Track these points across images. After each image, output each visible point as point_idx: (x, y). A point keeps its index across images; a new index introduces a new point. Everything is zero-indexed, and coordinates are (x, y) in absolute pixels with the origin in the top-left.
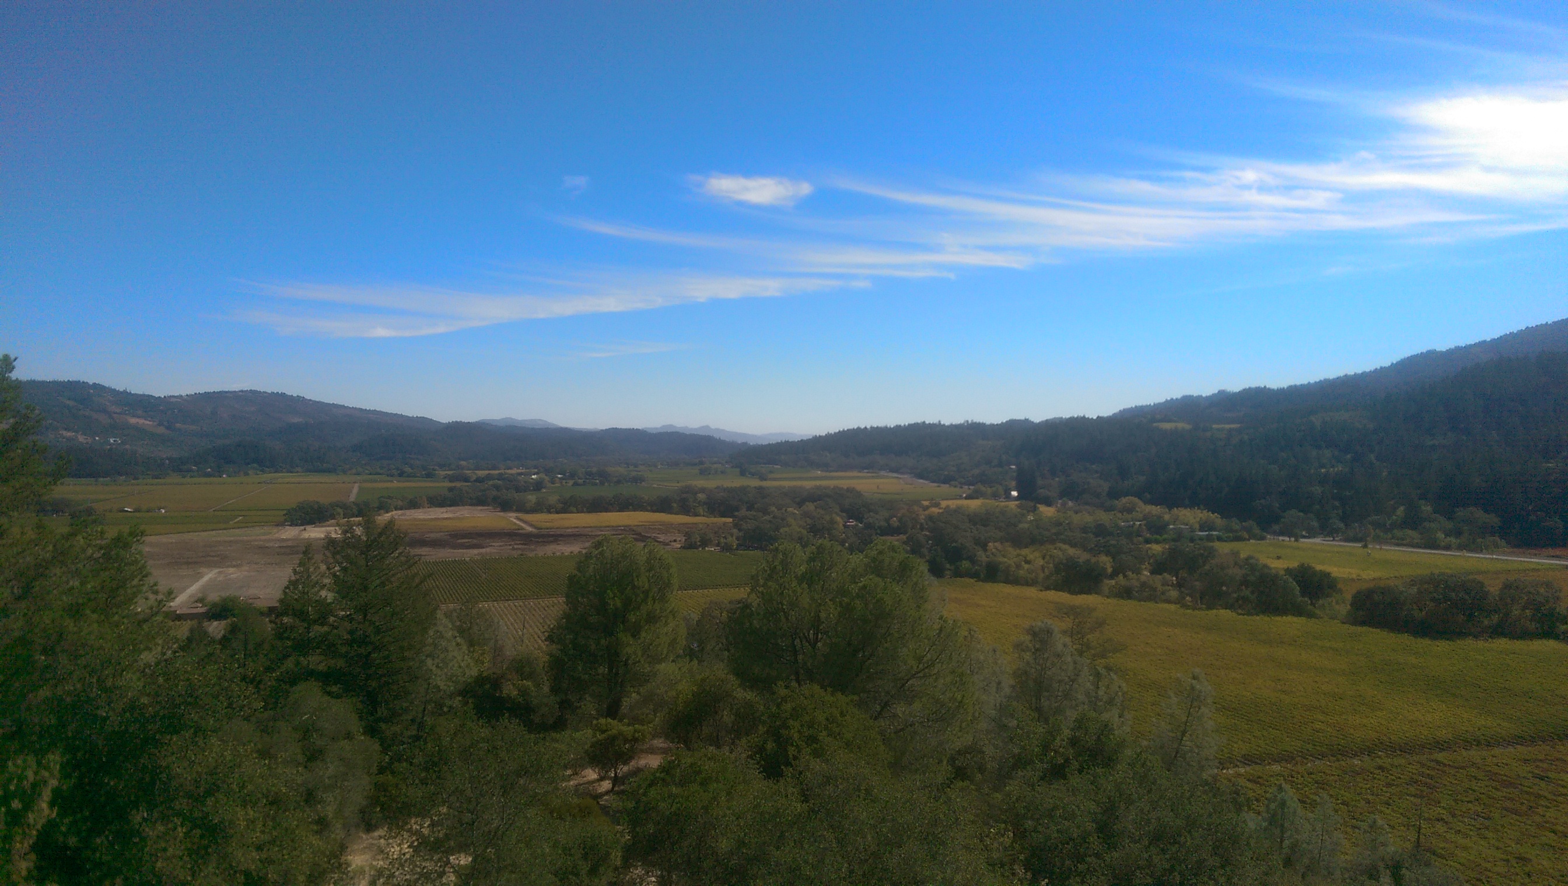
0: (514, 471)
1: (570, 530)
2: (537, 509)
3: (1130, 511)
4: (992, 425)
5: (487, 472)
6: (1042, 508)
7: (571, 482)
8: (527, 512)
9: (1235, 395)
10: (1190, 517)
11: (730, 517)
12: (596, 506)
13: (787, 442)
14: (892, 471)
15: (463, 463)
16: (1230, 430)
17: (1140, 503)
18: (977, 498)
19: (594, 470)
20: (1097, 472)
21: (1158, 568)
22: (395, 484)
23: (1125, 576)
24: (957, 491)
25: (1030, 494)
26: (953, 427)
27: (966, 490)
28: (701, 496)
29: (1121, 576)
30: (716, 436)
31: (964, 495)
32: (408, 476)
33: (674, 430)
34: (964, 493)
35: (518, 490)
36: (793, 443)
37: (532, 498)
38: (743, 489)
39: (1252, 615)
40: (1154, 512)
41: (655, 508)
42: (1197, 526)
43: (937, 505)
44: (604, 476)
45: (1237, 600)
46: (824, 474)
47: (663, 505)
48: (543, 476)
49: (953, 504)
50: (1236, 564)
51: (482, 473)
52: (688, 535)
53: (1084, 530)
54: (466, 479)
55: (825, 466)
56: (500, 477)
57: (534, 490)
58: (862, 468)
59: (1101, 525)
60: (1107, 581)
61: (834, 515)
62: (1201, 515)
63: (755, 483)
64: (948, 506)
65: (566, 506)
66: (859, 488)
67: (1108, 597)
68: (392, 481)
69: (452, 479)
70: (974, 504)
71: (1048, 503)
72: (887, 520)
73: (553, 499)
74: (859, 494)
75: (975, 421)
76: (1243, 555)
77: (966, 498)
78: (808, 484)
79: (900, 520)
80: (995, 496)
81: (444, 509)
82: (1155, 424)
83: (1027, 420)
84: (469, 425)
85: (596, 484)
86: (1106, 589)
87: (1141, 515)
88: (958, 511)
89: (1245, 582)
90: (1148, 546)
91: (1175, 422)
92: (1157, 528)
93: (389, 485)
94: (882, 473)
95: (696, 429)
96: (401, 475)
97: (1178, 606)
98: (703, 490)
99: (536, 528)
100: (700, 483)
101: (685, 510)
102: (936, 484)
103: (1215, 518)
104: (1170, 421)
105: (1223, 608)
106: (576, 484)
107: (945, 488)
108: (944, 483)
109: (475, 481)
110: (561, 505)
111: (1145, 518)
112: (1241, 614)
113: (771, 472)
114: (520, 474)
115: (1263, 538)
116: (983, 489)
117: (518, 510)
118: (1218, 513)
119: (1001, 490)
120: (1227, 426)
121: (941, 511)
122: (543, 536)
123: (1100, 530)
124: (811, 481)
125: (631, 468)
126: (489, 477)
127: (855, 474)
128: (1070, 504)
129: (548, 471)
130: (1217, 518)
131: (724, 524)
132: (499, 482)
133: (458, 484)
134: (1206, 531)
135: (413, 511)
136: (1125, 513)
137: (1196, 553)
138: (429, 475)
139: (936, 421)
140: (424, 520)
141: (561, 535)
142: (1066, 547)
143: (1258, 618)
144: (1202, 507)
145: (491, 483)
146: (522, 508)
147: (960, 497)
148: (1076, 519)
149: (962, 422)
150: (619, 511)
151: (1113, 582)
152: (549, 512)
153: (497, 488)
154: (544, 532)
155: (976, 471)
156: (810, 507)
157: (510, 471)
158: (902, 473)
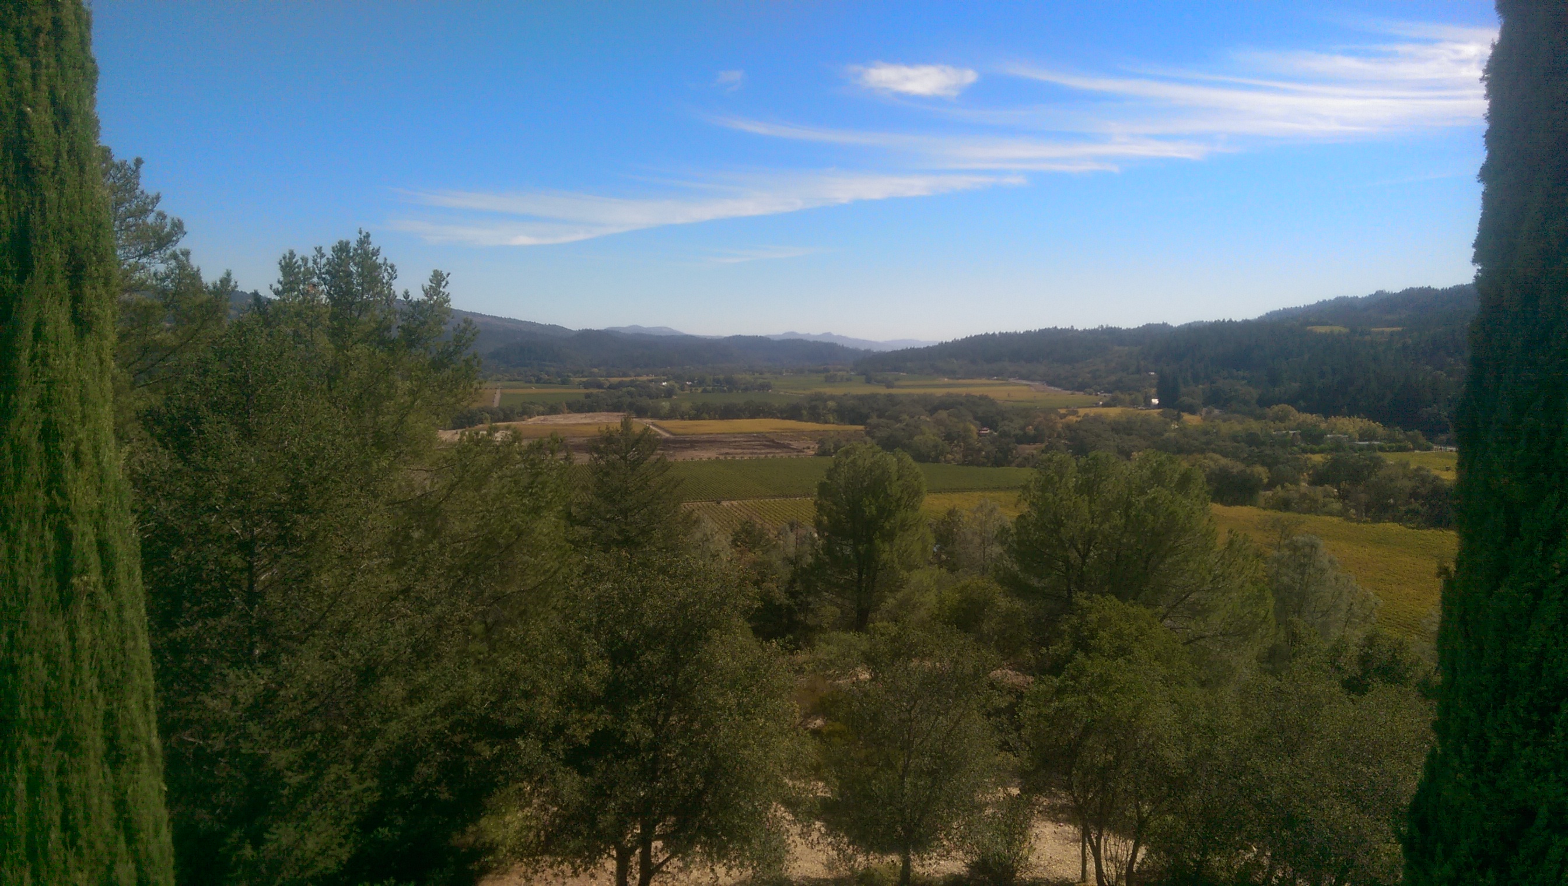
0: (644, 378)
1: (705, 437)
2: (671, 415)
3: (1282, 419)
4: (1128, 330)
5: (620, 379)
6: (1186, 417)
7: (700, 390)
8: (662, 418)
9: (1396, 295)
10: (1349, 426)
11: (861, 425)
12: (728, 413)
13: (913, 350)
14: (1022, 377)
15: (596, 370)
16: (1392, 334)
17: (1294, 411)
18: (1115, 406)
19: (721, 377)
20: (1244, 378)
21: (1319, 479)
22: (534, 390)
23: (1283, 487)
24: (1092, 398)
25: (1171, 400)
26: (1087, 333)
27: (1103, 397)
28: (831, 404)
29: (1279, 488)
30: (839, 343)
31: (1101, 403)
32: (544, 383)
33: (797, 337)
34: (1100, 400)
35: (650, 397)
36: (918, 350)
37: (666, 404)
38: (874, 397)
39: (1422, 528)
40: (1309, 421)
41: (785, 415)
42: (1357, 436)
43: (1075, 413)
44: (731, 384)
45: (1406, 513)
46: (951, 381)
47: (793, 412)
48: (672, 382)
49: (1092, 412)
50: (1405, 476)
51: (615, 380)
52: (821, 442)
53: (1235, 438)
54: (600, 386)
55: (952, 374)
56: (632, 384)
57: (665, 397)
58: (990, 376)
59: (1251, 433)
60: (1262, 493)
61: (968, 423)
62: (1361, 424)
63: (882, 390)
64: (1086, 415)
65: (699, 413)
66: (991, 395)
67: (1264, 509)
68: (531, 388)
69: (586, 385)
70: (1114, 412)
71: (1192, 410)
72: (1023, 429)
73: (686, 406)
74: (992, 402)
75: (1110, 326)
76: (1413, 466)
77: (1104, 406)
78: (940, 392)
79: (1036, 429)
80: (1134, 403)
81: (583, 415)
82: (1308, 328)
83: (1165, 325)
84: (599, 333)
85: (725, 391)
86: (1261, 501)
87: (1295, 424)
88: (1097, 419)
89: (1414, 495)
90: (1306, 456)
91: (1331, 325)
92: (1313, 438)
93: (529, 391)
94: (1012, 380)
95: (818, 336)
96: (539, 381)
97: (1341, 518)
98: (832, 398)
99: (672, 434)
100: (828, 390)
101: (815, 415)
102: (1069, 392)
103: (1378, 427)
104: (1326, 324)
105: (1389, 522)
106: (704, 391)
107: (1079, 396)
108: (1078, 390)
109: (609, 388)
110: (695, 412)
111: (1298, 427)
112: (1410, 528)
113: (897, 380)
114: (651, 381)
115: (1429, 449)
116: (1122, 396)
117: (653, 417)
118: (1380, 422)
119: (1140, 397)
120: (1389, 330)
121: (1079, 419)
122: (680, 442)
123: (1252, 439)
124: (940, 389)
125: (757, 375)
126: (621, 384)
127: (984, 381)
128: (1216, 412)
129: (678, 378)
130: (1379, 426)
131: (856, 431)
132: (632, 389)
133: (595, 391)
134: (1366, 441)
135: (554, 416)
136: (1277, 422)
137: (1361, 463)
138: (564, 382)
139: (1068, 326)
140: (566, 425)
141: (697, 442)
142: (1217, 456)
143: (1429, 532)
144: (1362, 415)
145: (625, 389)
146: (656, 415)
147: (1097, 405)
148: (1224, 428)
149: (1096, 327)
150: (748, 418)
151: (1269, 493)
152: (683, 418)
153: (630, 394)
154: (681, 438)
155: (1113, 378)
156: (943, 414)
157: (640, 378)
158: (1033, 380)
